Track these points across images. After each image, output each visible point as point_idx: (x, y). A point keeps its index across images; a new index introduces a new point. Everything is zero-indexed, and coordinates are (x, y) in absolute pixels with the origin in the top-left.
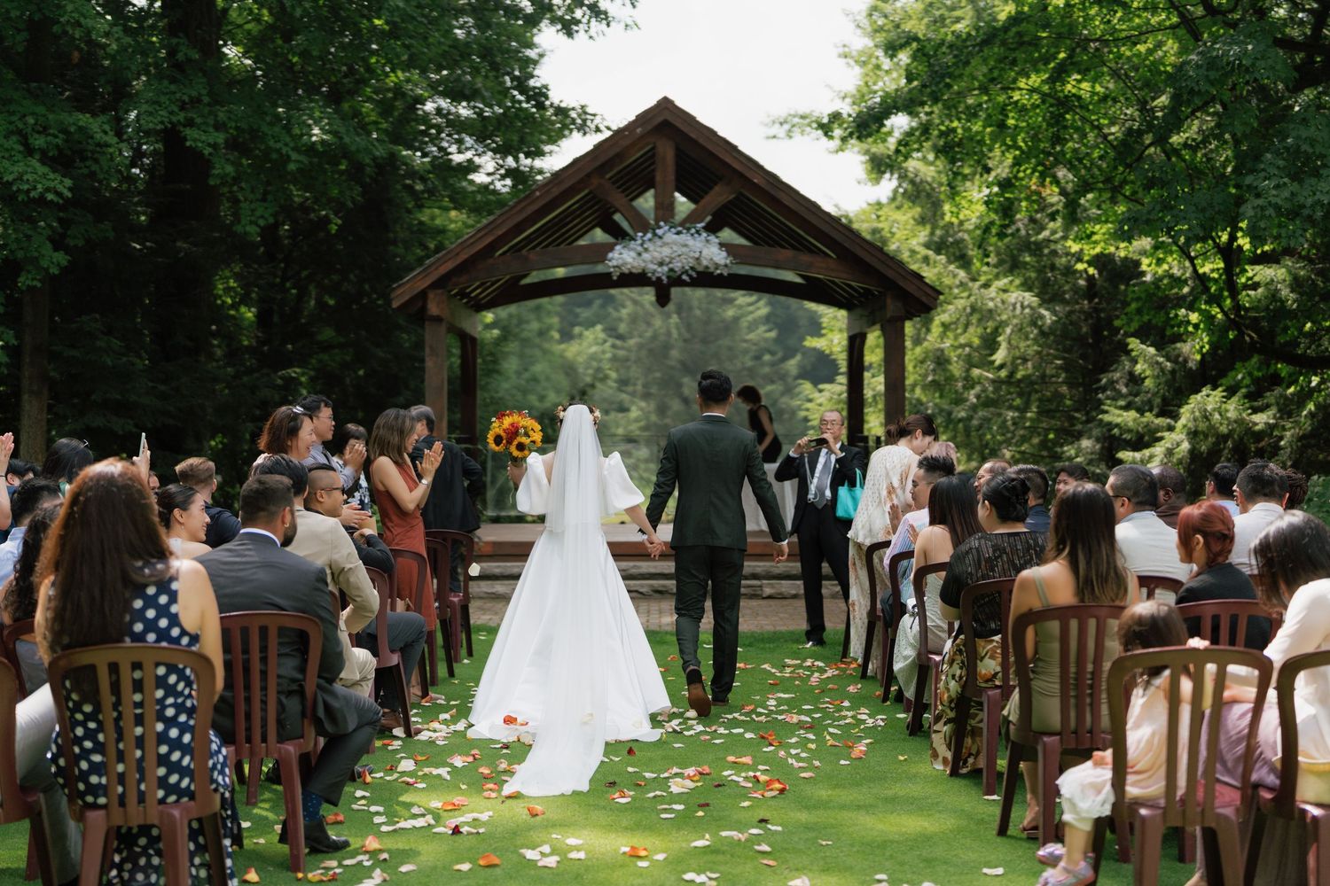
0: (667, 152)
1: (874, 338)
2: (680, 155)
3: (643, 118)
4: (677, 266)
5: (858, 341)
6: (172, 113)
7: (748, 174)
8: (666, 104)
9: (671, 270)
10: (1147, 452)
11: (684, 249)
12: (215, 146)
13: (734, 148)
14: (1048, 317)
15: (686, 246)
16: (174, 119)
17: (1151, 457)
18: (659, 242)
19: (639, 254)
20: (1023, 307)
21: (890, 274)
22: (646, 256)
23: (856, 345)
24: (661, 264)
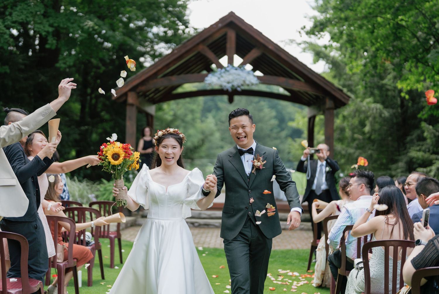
0: (232, 36)
1: (320, 118)
2: (238, 37)
3: (222, 20)
4: (235, 84)
5: (312, 120)
6: (27, 17)
7: (267, 44)
8: (232, 14)
9: (233, 86)
10: (428, 169)
11: (239, 77)
12: (48, 32)
13: (261, 33)
14: (386, 113)
15: (239, 75)
16: (28, 19)
17: (430, 171)
18: (227, 73)
19: (219, 78)
20: (377, 109)
21: (328, 89)
22: (222, 79)
23: (311, 121)
24: (228, 83)
